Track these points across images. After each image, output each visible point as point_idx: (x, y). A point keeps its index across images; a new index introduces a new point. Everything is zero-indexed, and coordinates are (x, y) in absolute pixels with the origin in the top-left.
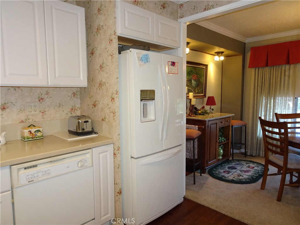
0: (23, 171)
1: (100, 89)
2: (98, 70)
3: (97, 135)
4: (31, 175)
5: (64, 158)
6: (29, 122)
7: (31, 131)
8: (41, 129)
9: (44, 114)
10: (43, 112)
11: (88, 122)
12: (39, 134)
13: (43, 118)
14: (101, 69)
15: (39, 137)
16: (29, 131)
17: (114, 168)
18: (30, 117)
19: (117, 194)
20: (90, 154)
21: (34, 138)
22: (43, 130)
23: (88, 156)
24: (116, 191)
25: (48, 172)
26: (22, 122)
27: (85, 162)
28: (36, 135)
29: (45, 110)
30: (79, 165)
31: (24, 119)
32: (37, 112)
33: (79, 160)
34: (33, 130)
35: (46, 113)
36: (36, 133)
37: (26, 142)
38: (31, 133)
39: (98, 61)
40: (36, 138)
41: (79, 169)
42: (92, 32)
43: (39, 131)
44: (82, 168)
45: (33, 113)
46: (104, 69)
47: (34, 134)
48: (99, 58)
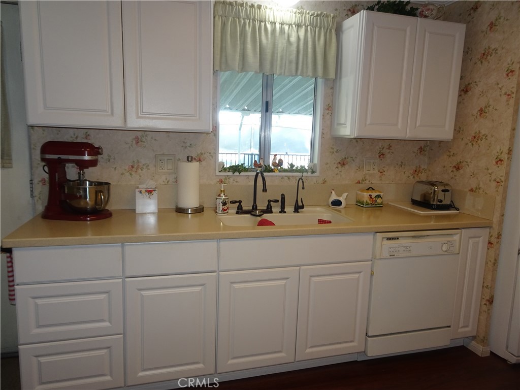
0: (386, 242)
1: (473, 145)
2: (473, 115)
3: (458, 212)
4: (393, 248)
5: (428, 235)
6: (365, 183)
7: (371, 195)
8: (381, 194)
9: (382, 175)
10: (381, 173)
11: (448, 191)
12: (379, 201)
13: (381, 180)
14: (480, 115)
15: (378, 204)
16: (370, 195)
17: (487, 263)
18: (367, 177)
19: (485, 302)
20: (458, 235)
21: (373, 205)
22: (383, 195)
23: (457, 238)
24: (484, 297)
25: (409, 249)
26: (359, 182)
27: (451, 245)
28: (376, 201)
29: (385, 169)
30: (444, 249)
31: (360, 179)
32: (376, 172)
33: (445, 242)
34: (374, 194)
35: (384, 173)
36: (376, 199)
37: (364, 209)
38: (371, 198)
39: (476, 102)
40: (376, 205)
41: (443, 253)
42: (470, 58)
43: (379, 196)
44: (446, 253)
45: (371, 172)
46: (487, 114)
47: (374, 199)
48: (479, 98)
